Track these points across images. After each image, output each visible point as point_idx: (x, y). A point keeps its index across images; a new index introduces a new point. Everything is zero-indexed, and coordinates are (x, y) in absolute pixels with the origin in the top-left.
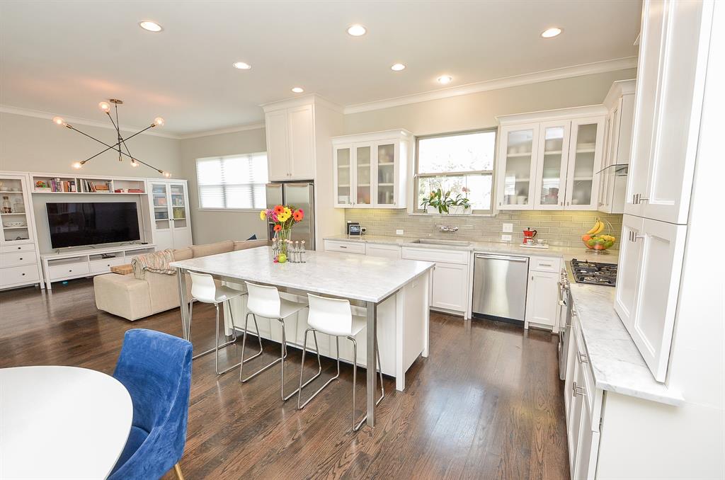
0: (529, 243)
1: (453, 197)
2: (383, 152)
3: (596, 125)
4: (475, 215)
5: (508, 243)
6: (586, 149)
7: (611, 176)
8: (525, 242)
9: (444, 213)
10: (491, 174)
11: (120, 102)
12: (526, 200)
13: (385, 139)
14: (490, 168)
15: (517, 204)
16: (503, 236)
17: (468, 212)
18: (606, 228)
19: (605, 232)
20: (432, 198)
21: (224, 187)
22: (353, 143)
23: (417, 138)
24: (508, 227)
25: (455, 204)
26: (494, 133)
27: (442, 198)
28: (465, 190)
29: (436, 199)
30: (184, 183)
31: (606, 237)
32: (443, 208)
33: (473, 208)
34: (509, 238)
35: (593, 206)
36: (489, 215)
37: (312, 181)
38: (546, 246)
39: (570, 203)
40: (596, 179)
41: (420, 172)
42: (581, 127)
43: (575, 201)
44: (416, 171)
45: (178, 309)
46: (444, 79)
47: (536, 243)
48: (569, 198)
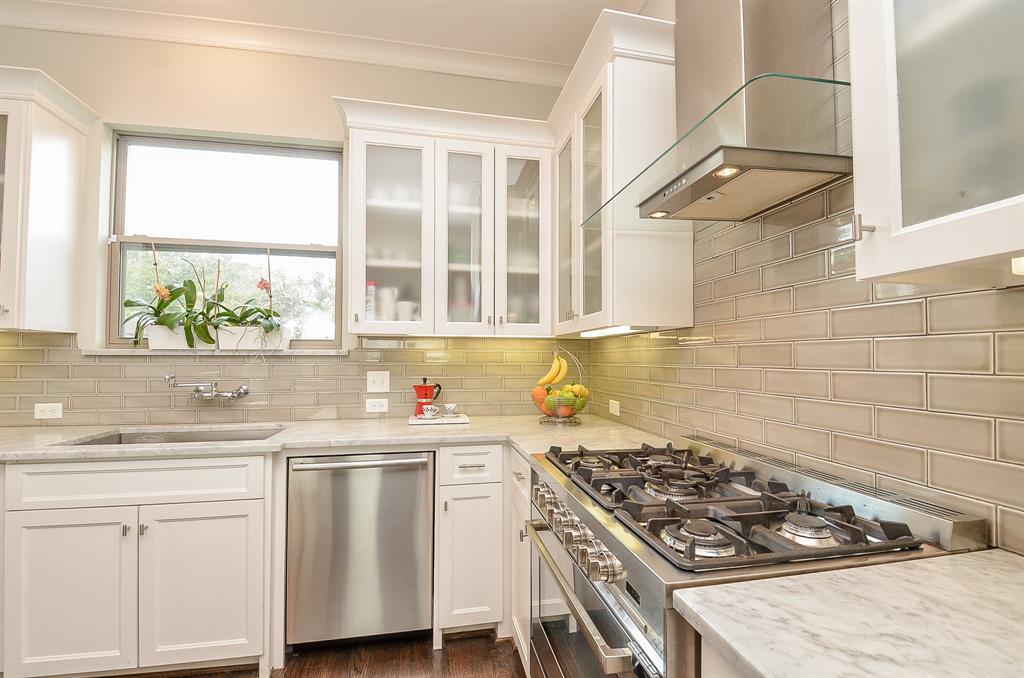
0: (428, 414)
3: (537, 163)
4: (297, 352)
5: (382, 416)
6: (523, 210)
8: (420, 411)
9: (203, 345)
10: (332, 254)
12: (417, 311)
14: (330, 241)
15: (397, 320)
16: (369, 402)
17: (275, 343)
18: (571, 368)
19: (571, 377)
20: (163, 304)
23: (122, 138)
24: (378, 381)
25: (236, 320)
26: (335, 164)
28: (265, 285)
29: (178, 307)
31: (577, 388)
32: (199, 330)
33: (289, 333)
34: (382, 405)
35: (544, 326)
36: (333, 352)
38: (463, 418)
39: (505, 320)
40: (546, 273)
41: (133, 228)
42: (513, 163)
43: (513, 315)
44: (116, 224)
47: (443, 412)
48: (502, 310)
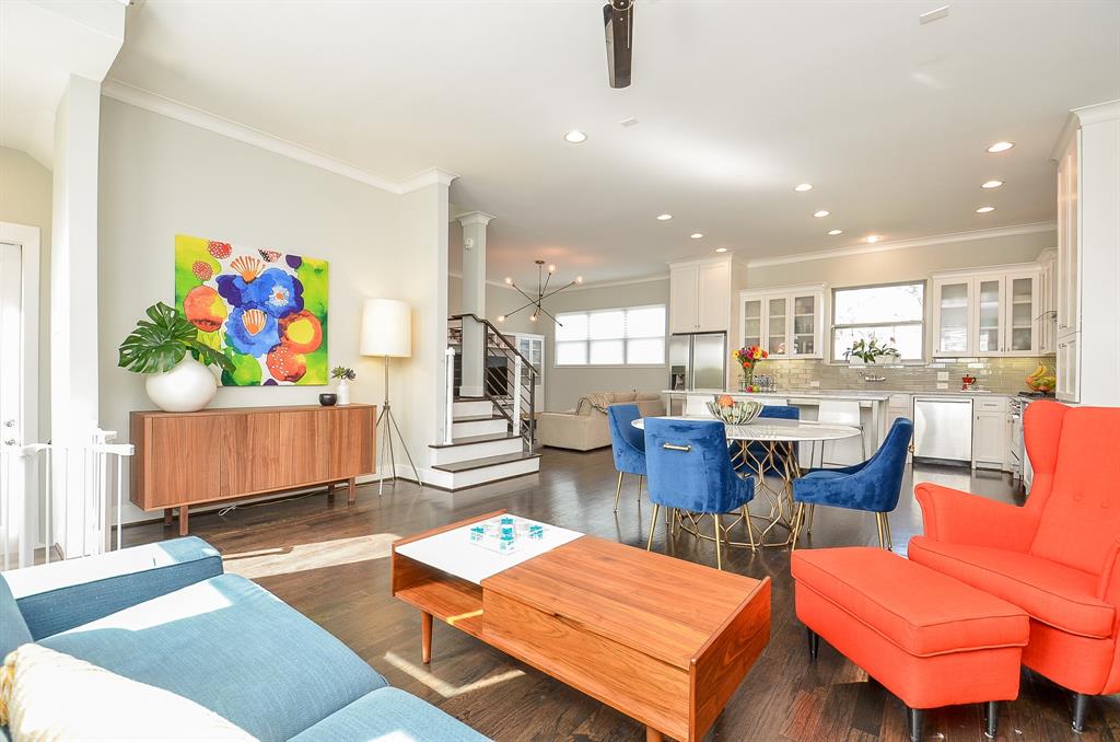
0: (970, 389)
1: (879, 346)
2: (799, 303)
3: (1030, 280)
4: (907, 364)
6: (1022, 300)
7: (1048, 322)
8: (965, 388)
9: (869, 361)
10: (921, 324)
11: (543, 262)
13: (804, 292)
14: (920, 318)
16: (939, 384)
17: (898, 361)
20: (854, 349)
21: (588, 343)
22: (764, 297)
23: (834, 291)
24: (944, 376)
25: (881, 353)
27: (867, 349)
28: (892, 339)
29: (859, 349)
30: (540, 338)
31: (1050, 378)
32: (868, 357)
33: (902, 358)
34: (945, 386)
35: (1035, 351)
36: (920, 364)
37: (725, 332)
38: (989, 391)
39: (1011, 349)
40: (1035, 326)
41: (837, 323)
42: (1015, 282)
43: (1016, 347)
44: (833, 323)
45: (610, 447)
46: (872, 239)
47: (977, 388)
48: (1009, 344)
